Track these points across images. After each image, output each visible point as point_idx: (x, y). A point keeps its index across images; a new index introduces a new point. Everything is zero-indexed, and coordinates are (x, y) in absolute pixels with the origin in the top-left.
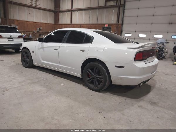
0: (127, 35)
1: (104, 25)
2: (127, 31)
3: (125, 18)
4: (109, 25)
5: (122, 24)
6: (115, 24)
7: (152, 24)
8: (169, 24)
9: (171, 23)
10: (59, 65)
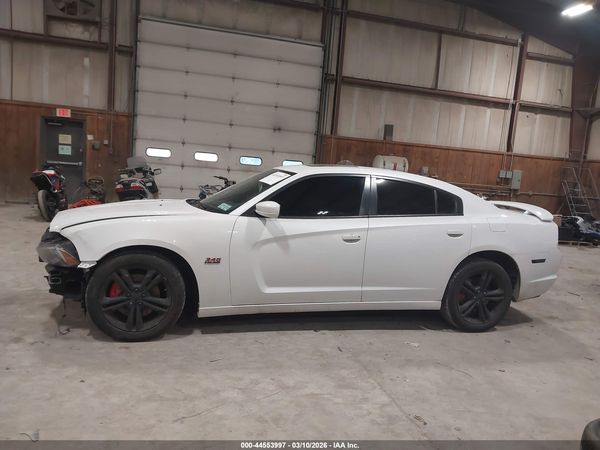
0: (152, 152)
1: (52, 108)
2: (153, 140)
3: (140, 95)
4: (75, 110)
5: (132, 116)
6: (100, 112)
7: (231, 125)
8: (275, 130)
9: (279, 129)
10: (359, 289)
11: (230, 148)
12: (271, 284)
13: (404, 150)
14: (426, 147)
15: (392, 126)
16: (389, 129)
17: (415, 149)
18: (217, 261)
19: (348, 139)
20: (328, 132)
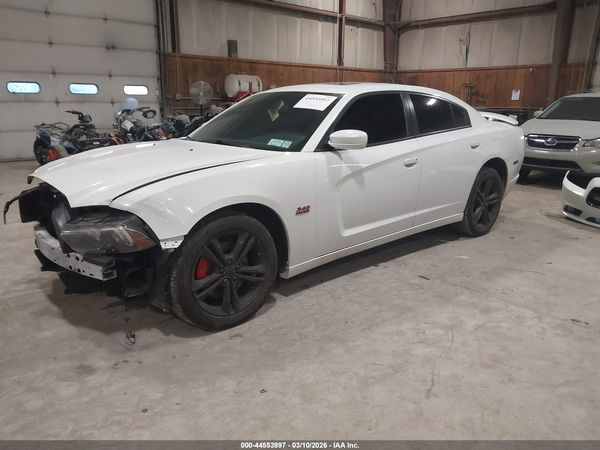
7: (51, 44)
8: (108, 48)
9: (113, 47)
10: (412, 214)
11: (54, 73)
12: (348, 226)
13: (251, 68)
14: (271, 64)
15: (235, 42)
16: (232, 46)
17: (260, 65)
18: (306, 210)
19: (192, 57)
20: (170, 49)
